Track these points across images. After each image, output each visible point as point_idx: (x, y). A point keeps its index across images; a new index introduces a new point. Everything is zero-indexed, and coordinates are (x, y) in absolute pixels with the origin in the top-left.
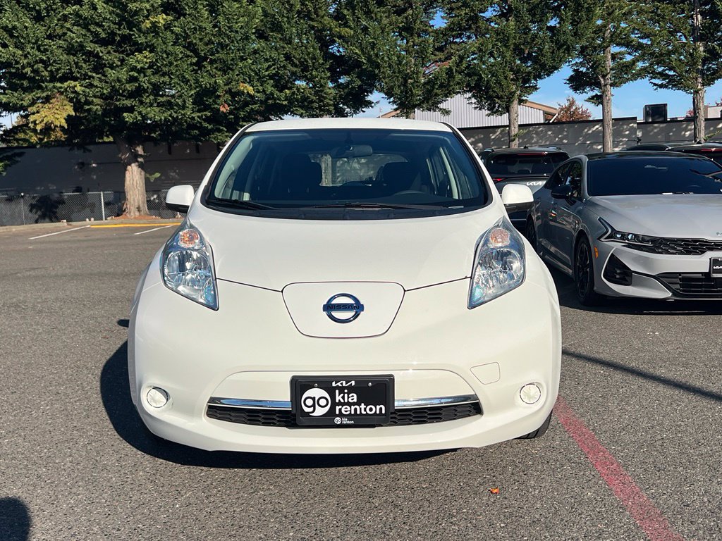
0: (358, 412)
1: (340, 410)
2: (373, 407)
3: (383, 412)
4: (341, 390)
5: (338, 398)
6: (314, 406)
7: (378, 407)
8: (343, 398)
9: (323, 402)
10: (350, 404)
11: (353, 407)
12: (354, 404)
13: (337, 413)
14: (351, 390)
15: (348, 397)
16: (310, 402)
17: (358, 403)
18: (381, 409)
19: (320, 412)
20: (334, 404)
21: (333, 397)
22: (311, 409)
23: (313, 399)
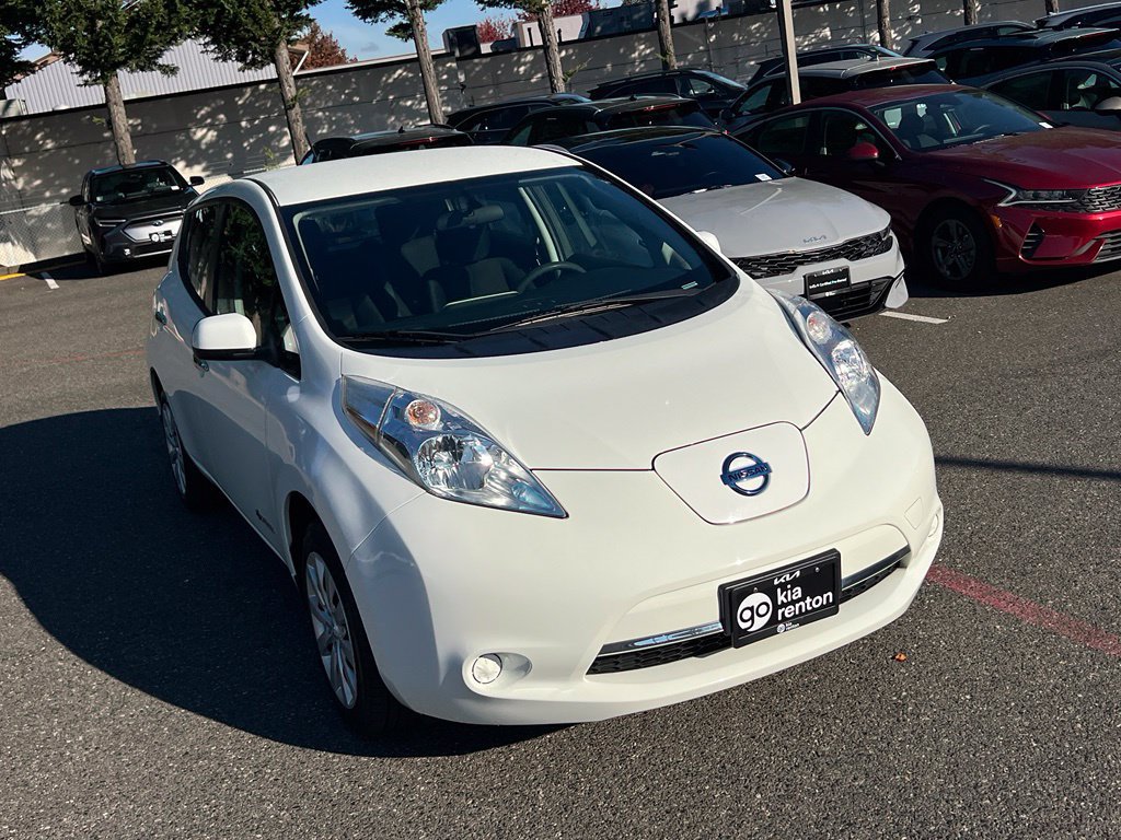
0: (803, 610)
1: (783, 613)
2: (819, 597)
3: (831, 600)
4: (783, 587)
5: (781, 598)
6: (752, 618)
7: (825, 596)
8: (786, 597)
9: (763, 610)
10: (793, 602)
11: (797, 605)
12: (798, 601)
13: (780, 618)
14: (795, 583)
15: (792, 594)
16: (747, 615)
17: (803, 599)
18: (828, 597)
19: (760, 623)
20: (776, 607)
21: (774, 599)
22: (750, 623)
23: (751, 609)
